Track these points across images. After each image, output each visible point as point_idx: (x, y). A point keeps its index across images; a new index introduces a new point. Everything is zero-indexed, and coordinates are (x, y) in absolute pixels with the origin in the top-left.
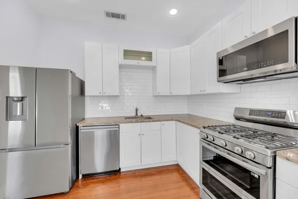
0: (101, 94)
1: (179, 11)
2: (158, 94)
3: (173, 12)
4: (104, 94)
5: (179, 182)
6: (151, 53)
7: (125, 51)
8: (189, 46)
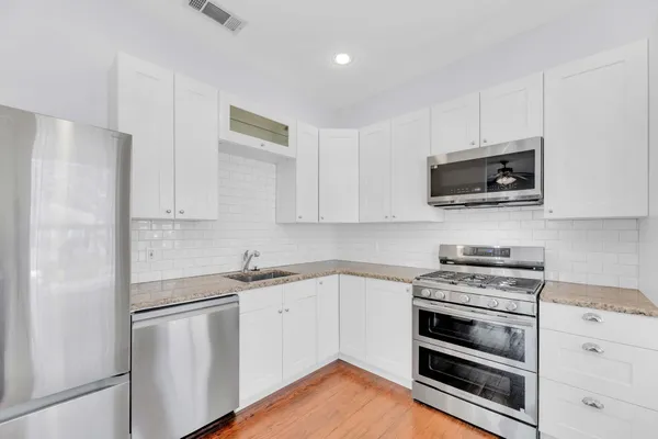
0: (171, 216)
1: (353, 59)
2: (298, 220)
3: (343, 59)
4: (179, 216)
5: (356, 393)
6: (287, 128)
7: (233, 110)
8: (356, 131)
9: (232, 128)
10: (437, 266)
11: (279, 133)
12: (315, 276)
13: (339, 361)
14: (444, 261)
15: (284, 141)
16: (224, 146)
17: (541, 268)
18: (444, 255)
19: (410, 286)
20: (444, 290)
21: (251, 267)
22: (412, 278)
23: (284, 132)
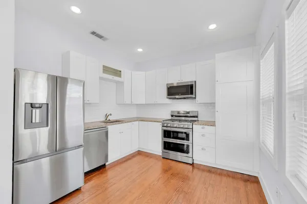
0: (85, 102)
1: (143, 50)
4: (88, 102)
6: (120, 71)
7: (104, 66)
8: (144, 72)
9: (104, 72)
10: (170, 118)
11: (117, 73)
12: (131, 122)
13: (139, 151)
14: (172, 116)
15: (120, 76)
16: (101, 78)
17: (197, 117)
18: (172, 114)
19: (161, 123)
20: (170, 124)
21: (108, 119)
22: (162, 121)
23: (119, 73)
